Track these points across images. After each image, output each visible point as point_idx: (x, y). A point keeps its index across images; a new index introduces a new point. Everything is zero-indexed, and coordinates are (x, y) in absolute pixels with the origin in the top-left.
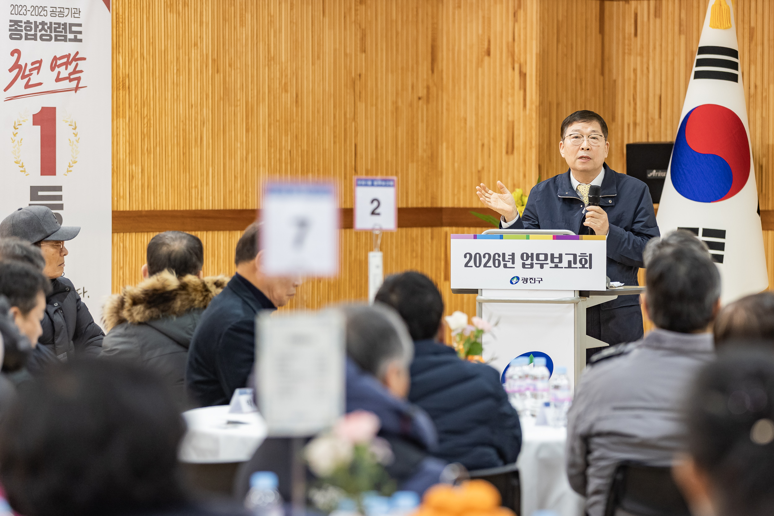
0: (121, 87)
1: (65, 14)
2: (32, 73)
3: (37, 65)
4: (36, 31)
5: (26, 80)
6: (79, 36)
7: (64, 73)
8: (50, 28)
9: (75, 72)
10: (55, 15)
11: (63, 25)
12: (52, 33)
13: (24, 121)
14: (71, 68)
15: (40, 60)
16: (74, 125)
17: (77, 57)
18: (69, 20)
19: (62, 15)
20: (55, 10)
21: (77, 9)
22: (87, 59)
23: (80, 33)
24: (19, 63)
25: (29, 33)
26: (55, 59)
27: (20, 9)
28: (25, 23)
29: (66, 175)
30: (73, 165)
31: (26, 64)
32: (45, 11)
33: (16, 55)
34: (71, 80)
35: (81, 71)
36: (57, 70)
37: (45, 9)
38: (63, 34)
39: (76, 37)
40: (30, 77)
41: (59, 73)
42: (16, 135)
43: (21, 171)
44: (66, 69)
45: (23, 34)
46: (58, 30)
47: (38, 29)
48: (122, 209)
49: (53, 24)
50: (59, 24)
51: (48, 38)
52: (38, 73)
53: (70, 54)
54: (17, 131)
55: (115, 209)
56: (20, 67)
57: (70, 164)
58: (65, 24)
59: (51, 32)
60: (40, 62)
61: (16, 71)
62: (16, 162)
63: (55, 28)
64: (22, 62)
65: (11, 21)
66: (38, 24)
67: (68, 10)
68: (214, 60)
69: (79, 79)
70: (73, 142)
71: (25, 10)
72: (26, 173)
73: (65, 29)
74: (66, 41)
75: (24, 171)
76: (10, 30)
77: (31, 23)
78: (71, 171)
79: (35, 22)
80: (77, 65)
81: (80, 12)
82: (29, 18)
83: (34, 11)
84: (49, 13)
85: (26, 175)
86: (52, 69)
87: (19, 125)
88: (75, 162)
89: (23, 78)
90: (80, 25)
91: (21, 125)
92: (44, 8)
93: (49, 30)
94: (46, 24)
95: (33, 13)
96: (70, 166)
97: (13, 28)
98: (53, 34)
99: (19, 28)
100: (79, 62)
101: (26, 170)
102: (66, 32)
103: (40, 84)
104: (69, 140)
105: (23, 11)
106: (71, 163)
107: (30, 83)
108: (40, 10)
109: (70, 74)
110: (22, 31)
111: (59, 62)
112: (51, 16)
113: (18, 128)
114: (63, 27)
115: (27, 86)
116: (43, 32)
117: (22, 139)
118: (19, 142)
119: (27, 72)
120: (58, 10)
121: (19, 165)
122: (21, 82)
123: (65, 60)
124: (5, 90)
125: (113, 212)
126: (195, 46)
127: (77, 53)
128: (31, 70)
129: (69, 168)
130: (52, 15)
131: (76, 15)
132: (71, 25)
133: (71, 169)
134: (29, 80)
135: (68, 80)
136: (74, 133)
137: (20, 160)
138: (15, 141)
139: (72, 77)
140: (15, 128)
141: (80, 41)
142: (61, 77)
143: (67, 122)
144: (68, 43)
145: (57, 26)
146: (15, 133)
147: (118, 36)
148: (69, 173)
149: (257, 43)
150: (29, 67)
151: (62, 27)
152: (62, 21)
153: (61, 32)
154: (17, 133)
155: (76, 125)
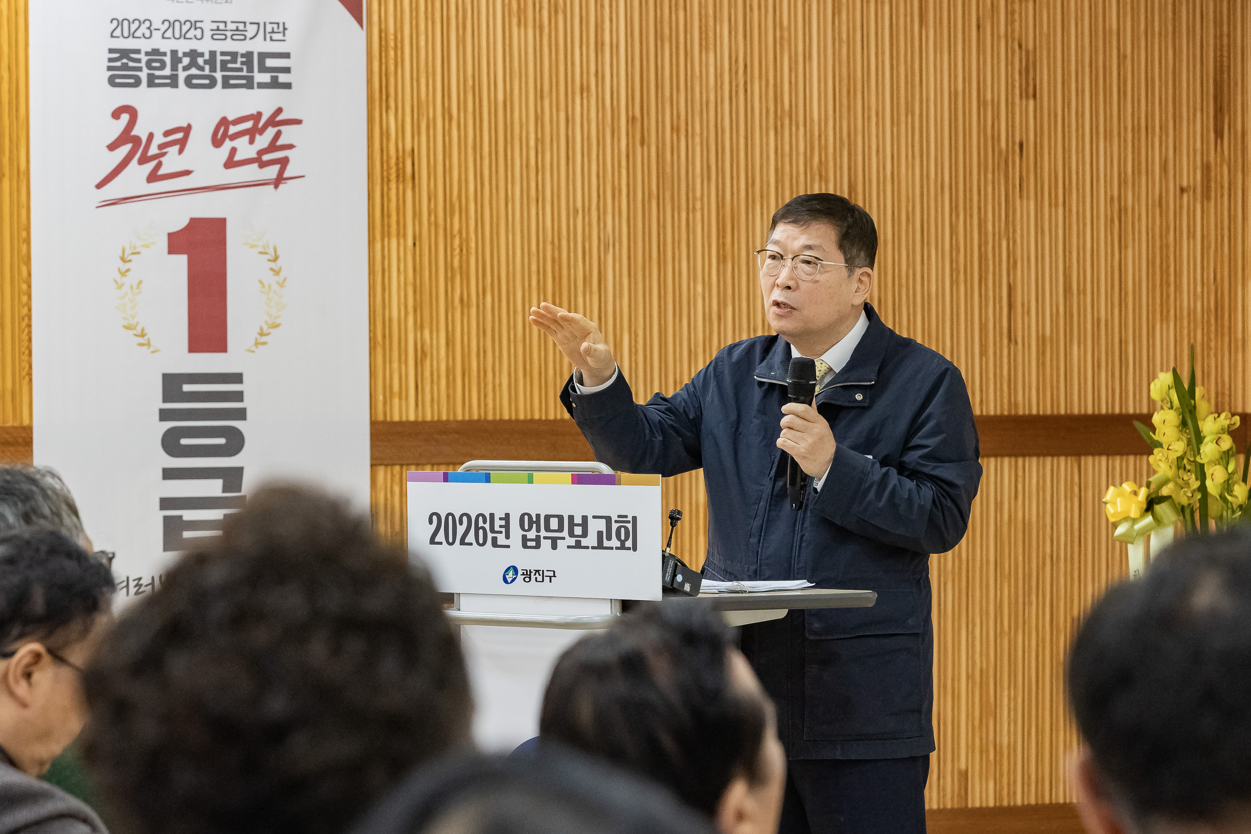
0: (393, 177)
1: (249, 34)
2: (165, 154)
3: (180, 135)
4: (174, 68)
5: (151, 165)
6: (283, 78)
7: (245, 149)
8: (211, 61)
9: (273, 147)
10: (223, 37)
11: (243, 56)
12: (215, 71)
13: (146, 246)
14: (263, 141)
15: (185, 125)
16: (272, 252)
17: (279, 118)
18: (258, 46)
19: (242, 37)
20: (222, 26)
21: (278, 24)
22: (304, 123)
23: (287, 70)
24: (134, 133)
25: (157, 73)
26: (224, 122)
27: (134, 27)
28: (147, 54)
29: (253, 352)
30: (270, 331)
31: (151, 136)
32: (199, 31)
33: (125, 118)
34: (263, 165)
35: (290, 147)
36: (228, 145)
37: (198, 25)
38: (244, 73)
39: (275, 79)
40: (162, 159)
41: (233, 151)
42: (127, 273)
43: (141, 345)
44: (252, 141)
45: (143, 75)
46: (230, 65)
47: (180, 66)
48: (396, 418)
49: (218, 54)
50: (234, 55)
51: (207, 82)
52: (181, 151)
53: (259, 114)
54: (127, 266)
55: (380, 418)
56: (136, 140)
57: (261, 329)
58: (249, 55)
59: (213, 69)
60: (187, 130)
61: (126, 149)
62: (128, 328)
63: (224, 63)
64: (140, 131)
65: (111, 51)
66: (180, 55)
67: (256, 26)
68: (634, 118)
69: (284, 162)
70: (270, 286)
71: (148, 28)
72: (152, 349)
73: (249, 63)
74: (252, 88)
75: (148, 344)
76: (110, 68)
77: (164, 54)
78: (264, 343)
79: (174, 53)
80: (278, 134)
81: (285, 29)
82: (157, 42)
83: (171, 30)
84: (208, 34)
85: (153, 352)
86: (217, 142)
87: (133, 254)
88: (276, 326)
89: (143, 160)
90: (287, 56)
91: (138, 253)
92: (194, 25)
93: (207, 67)
94: (202, 55)
95: (169, 34)
96: (262, 334)
97: (118, 64)
98: (218, 75)
99: (131, 64)
100: (283, 128)
101: (152, 342)
102: (250, 70)
103: (187, 173)
104: (261, 282)
105: (143, 29)
106: (265, 328)
107: (162, 172)
108: (185, 28)
109: (261, 152)
110: (140, 69)
111: (233, 130)
112: (213, 39)
113: (130, 261)
114: (244, 59)
115: (153, 177)
116: (194, 71)
117: (140, 282)
118: (135, 286)
119: (153, 150)
120: (231, 26)
121: (135, 332)
122: (137, 173)
123: (249, 125)
124: (99, 186)
125: (373, 424)
126: (582, 93)
127: (279, 111)
128: (161, 146)
129: (259, 337)
130: (215, 37)
131: (275, 36)
132: (263, 56)
133: (264, 339)
134: (159, 165)
135: (256, 165)
136: (272, 269)
137: (138, 323)
138: (123, 284)
139: (266, 158)
140: (123, 260)
141: (288, 86)
142: (238, 157)
143: (255, 246)
144: (256, 92)
145: (228, 58)
146: (123, 270)
147: (384, 75)
148: (260, 347)
149: (746, 83)
150: (159, 139)
151: (240, 59)
152: (241, 47)
153: (241, 70)
154: (128, 270)
155: (278, 253)
